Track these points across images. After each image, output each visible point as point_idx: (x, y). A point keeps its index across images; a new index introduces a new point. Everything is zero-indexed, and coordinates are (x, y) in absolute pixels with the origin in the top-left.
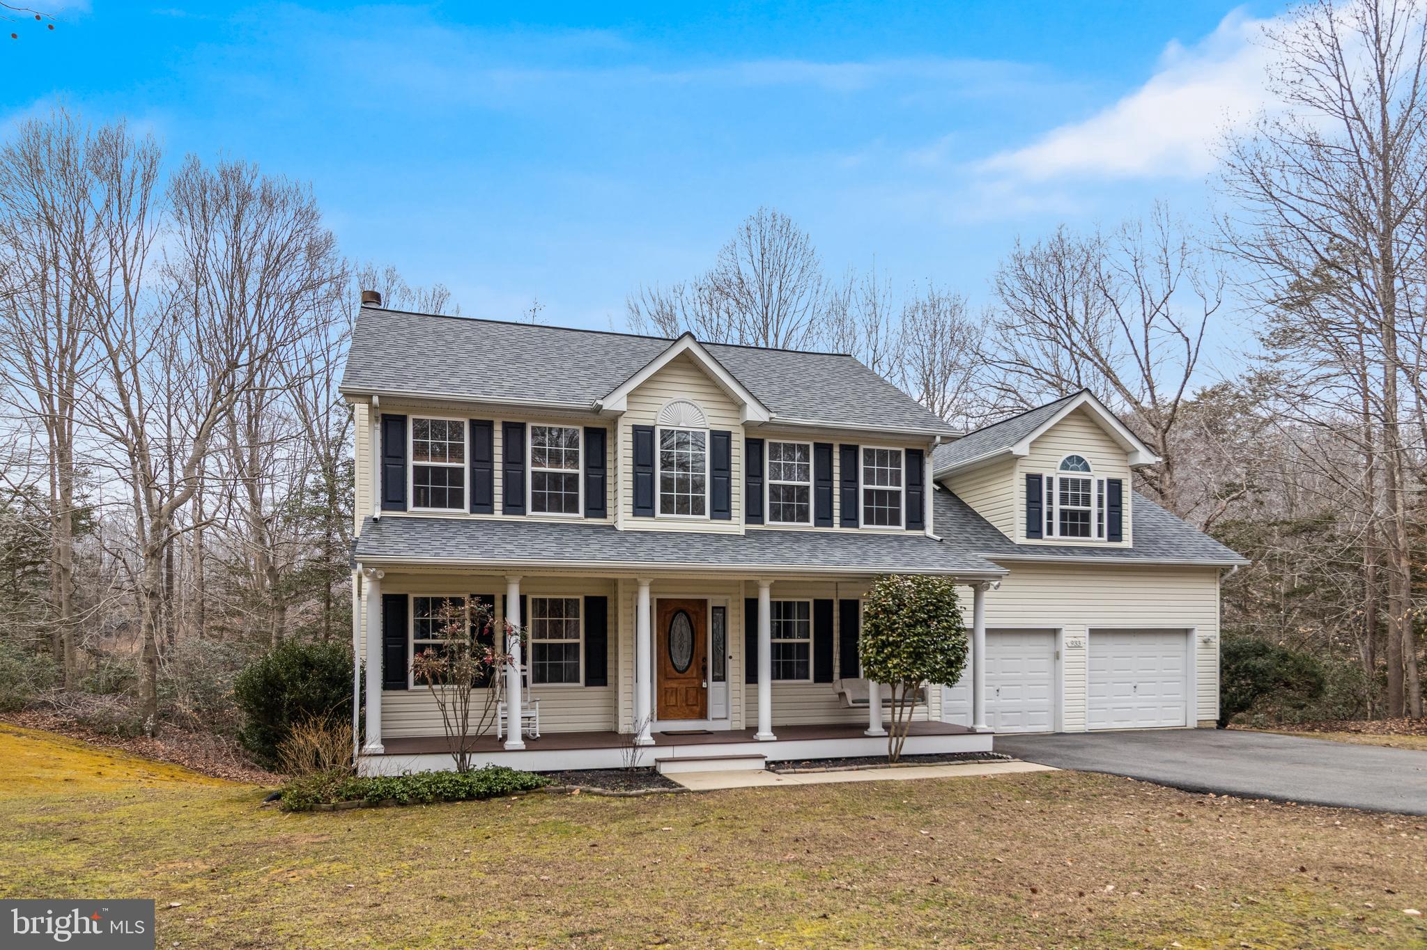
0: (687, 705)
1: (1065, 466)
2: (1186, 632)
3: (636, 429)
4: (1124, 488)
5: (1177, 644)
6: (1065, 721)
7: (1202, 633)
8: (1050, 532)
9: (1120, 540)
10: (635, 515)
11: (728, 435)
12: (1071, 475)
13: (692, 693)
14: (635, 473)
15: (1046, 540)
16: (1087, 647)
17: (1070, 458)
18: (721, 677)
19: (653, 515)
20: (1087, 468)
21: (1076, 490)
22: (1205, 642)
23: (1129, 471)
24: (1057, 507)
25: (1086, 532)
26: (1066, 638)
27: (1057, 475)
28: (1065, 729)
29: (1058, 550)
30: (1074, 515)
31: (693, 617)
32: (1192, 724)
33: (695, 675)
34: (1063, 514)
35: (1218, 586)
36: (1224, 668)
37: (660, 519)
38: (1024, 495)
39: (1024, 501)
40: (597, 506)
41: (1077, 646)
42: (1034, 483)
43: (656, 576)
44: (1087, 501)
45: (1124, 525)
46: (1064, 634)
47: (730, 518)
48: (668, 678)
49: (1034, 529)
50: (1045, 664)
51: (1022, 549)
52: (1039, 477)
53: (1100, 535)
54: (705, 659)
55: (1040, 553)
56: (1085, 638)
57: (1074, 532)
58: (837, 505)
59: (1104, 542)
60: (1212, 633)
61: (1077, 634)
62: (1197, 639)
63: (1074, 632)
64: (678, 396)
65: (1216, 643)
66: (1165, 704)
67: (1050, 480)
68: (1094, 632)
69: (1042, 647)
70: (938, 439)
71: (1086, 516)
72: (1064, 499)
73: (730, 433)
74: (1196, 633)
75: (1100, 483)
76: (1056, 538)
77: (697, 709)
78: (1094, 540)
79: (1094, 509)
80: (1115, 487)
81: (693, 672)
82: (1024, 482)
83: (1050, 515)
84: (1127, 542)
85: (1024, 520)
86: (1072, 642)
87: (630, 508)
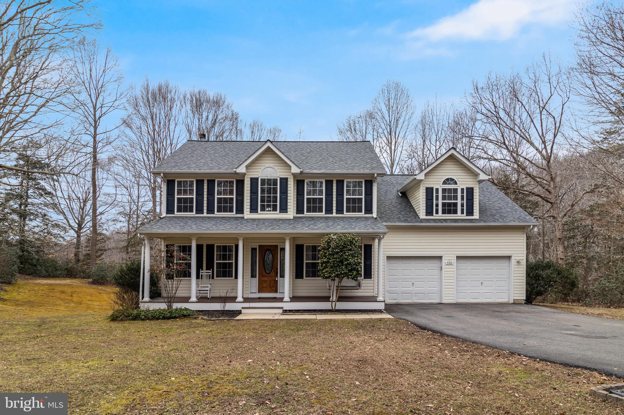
0: (270, 287)
1: (444, 183)
2: (509, 258)
3: (252, 179)
4: (475, 191)
5: (504, 264)
6: (444, 298)
7: (516, 258)
8: (437, 212)
9: (473, 215)
10: (251, 212)
11: (286, 179)
12: (447, 187)
13: (272, 282)
14: (251, 196)
15: (435, 216)
16: (455, 264)
17: (448, 179)
18: (282, 276)
19: (257, 212)
20: (456, 183)
21: (450, 193)
22: (518, 262)
23: (477, 183)
24: (440, 201)
25: (455, 212)
26: (444, 260)
27: (441, 187)
28: (444, 301)
29: (440, 220)
30: (449, 205)
31: (273, 252)
32: (511, 301)
33: (273, 275)
34: (444, 205)
35: (525, 236)
36: (528, 275)
37: (260, 214)
38: (425, 197)
39: (425, 199)
40: (240, 210)
41: (450, 264)
42: (429, 191)
43: (245, 236)
44: (456, 198)
45: (475, 208)
46: (443, 258)
47: (287, 212)
48: (263, 276)
49: (429, 212)
50: (436, 272)
51: (422, 221)
52: (432, 188)
53: (462, 213)
54: (277, 269)
55: (430, 222)
56: (454, 261)
57: (449, 212)
58: (334, 205)
59: (464, 217)
60: (522, 258)
61: (450, 258)
62: (513, 261)
63: (449, 257)
64: (267, 165)
65: (524, 262)
66: (497, 292)
67: (437, 190)
68: (459, 258)
69: (434, 264)
70: (376, 175)
71: (455, 205)
72: (444, 198)
73: (287, 178)
74: (513, 258)
75: (462, 190)
76: (440, 216)
77: (274, 289)
78: (459, 215)
79: (459, 201)
80: (470, 191)
81: (273, 274)
82: (425, 191)
83: (437, 205)
84: (476, 216)
85: (425, 208)
86: (448, 262)
87: (249, 210)
